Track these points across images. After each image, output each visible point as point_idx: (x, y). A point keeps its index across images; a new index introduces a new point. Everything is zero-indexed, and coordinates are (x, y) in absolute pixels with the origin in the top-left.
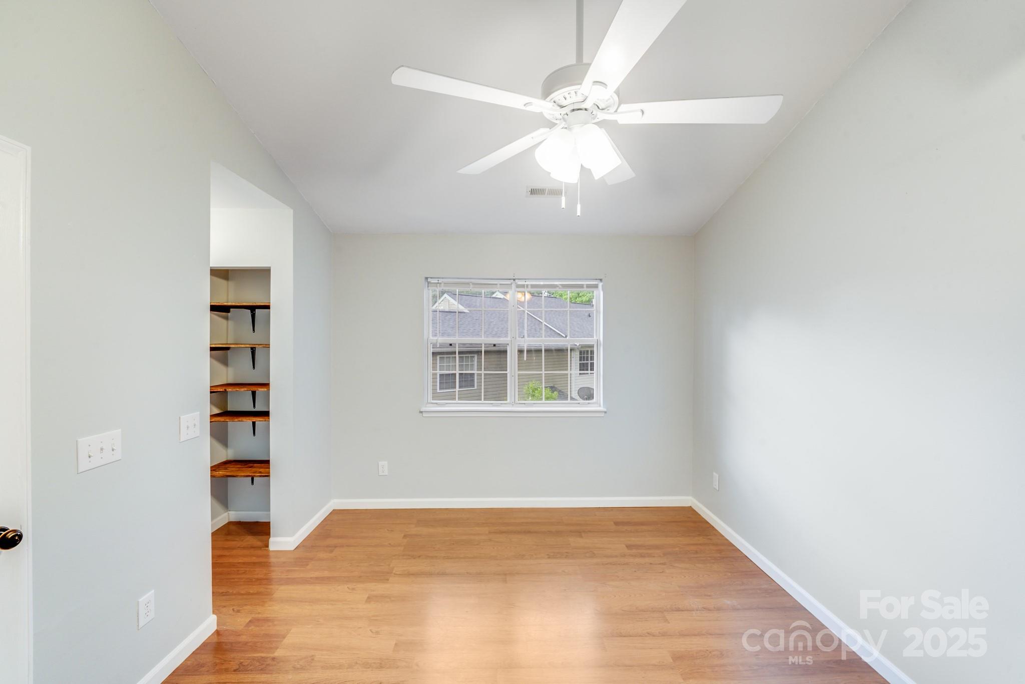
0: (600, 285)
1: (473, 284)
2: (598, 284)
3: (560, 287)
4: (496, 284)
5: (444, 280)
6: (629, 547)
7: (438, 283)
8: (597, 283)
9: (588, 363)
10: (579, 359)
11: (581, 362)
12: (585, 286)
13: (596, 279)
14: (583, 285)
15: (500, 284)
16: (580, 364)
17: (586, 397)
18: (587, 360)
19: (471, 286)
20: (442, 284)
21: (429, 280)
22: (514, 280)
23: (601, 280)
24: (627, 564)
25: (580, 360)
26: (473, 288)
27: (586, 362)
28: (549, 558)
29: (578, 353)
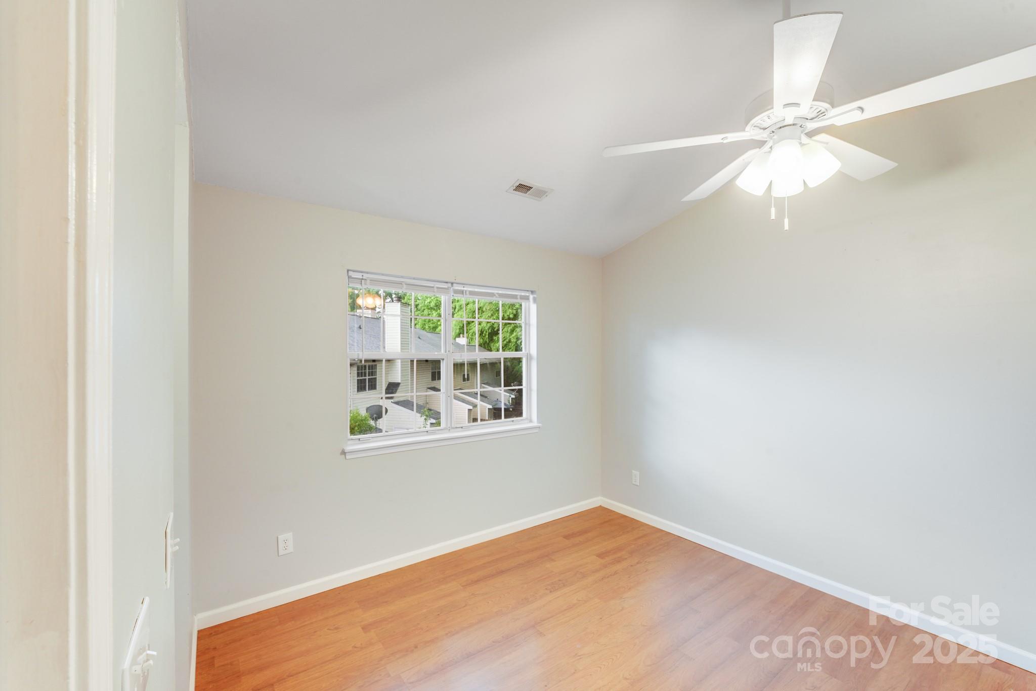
0: (531, 297)
1: (406, 284)
2: (528, 296)
3: (497, 295)
4: (433, 287)
5: (369, 276)
6: (601, 556)
7: (362, 279)
8: (527, 294)
9: (366, 379)
10: (356, 375)
11: (358, 378)
12: (519, 297)
13: (528, 291)
14: (517, 295)
15: (437, 288)
16: (358, 380)
17: (375, 416)
18: (365, 376)
19: (405, 286)
20: (368, 281)
21: (351, 273)
22: (452, 284)
23: (532, 292)
24: (616, 573)
25: (358, 376)
26: (406, 289)
27: (363, 378)
28: (551, 592)
29: (356, 369)
